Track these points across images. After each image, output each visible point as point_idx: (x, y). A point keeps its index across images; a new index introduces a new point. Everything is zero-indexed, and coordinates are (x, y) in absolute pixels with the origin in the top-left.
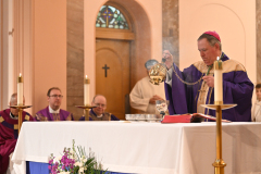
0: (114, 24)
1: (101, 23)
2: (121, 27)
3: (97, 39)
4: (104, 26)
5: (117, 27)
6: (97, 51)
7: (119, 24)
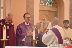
0: (48, 4)
1: (42, 4)
2: (51, 5)
3: (40, 10)
4: (44, 5)
5: (49, 5)
6: (40, 16)
7: (50, 4)
